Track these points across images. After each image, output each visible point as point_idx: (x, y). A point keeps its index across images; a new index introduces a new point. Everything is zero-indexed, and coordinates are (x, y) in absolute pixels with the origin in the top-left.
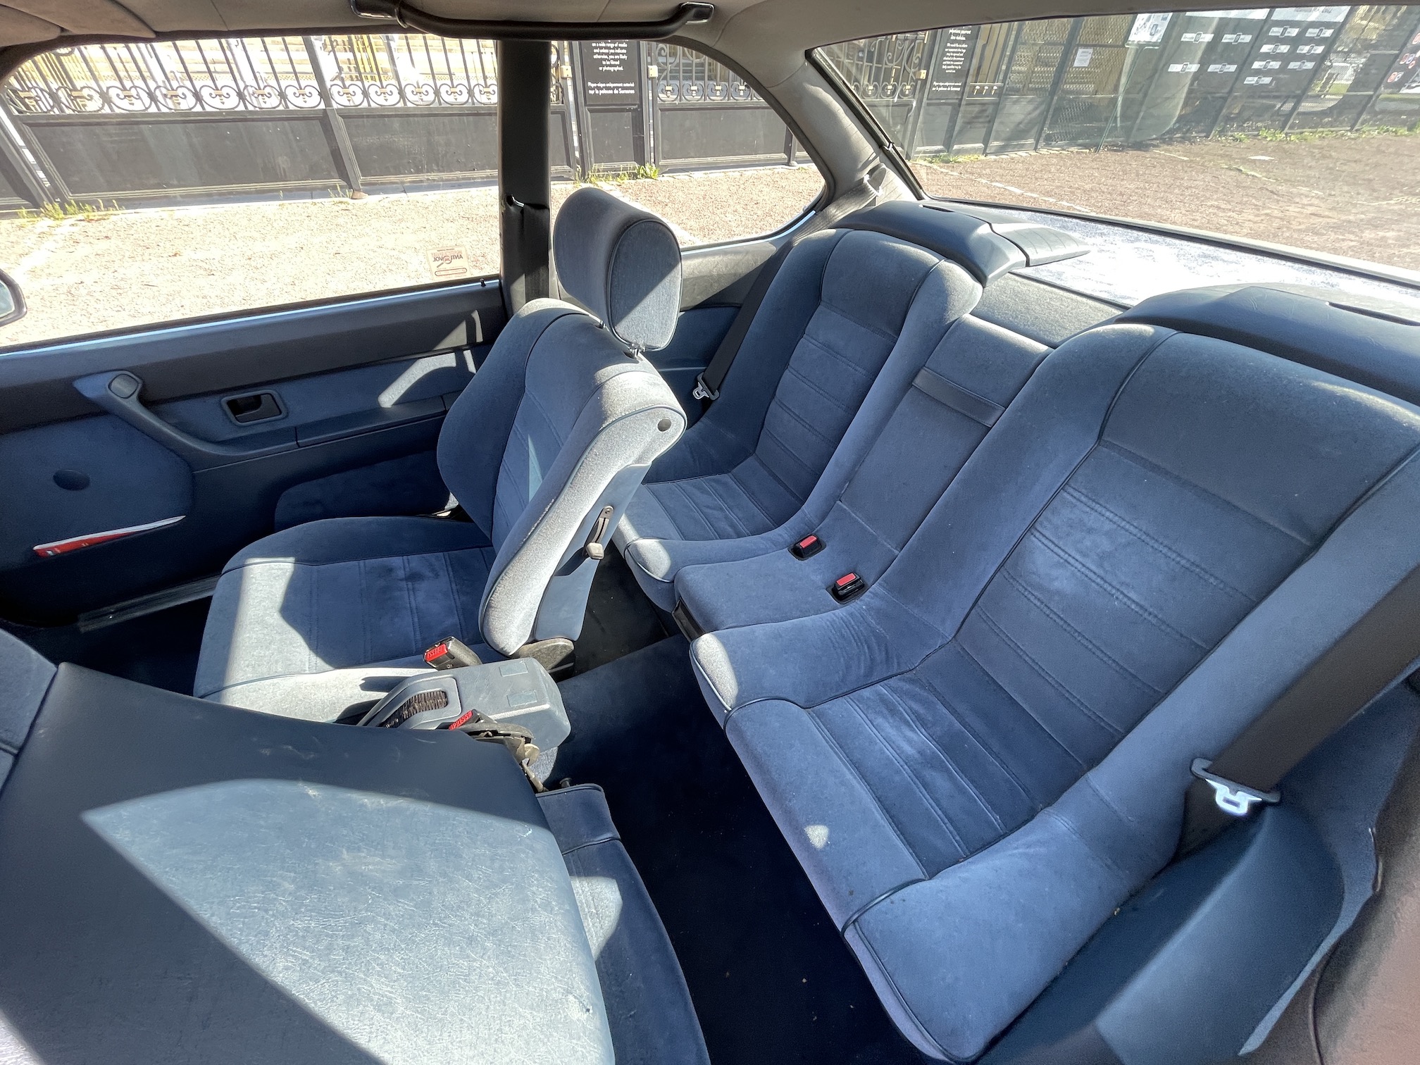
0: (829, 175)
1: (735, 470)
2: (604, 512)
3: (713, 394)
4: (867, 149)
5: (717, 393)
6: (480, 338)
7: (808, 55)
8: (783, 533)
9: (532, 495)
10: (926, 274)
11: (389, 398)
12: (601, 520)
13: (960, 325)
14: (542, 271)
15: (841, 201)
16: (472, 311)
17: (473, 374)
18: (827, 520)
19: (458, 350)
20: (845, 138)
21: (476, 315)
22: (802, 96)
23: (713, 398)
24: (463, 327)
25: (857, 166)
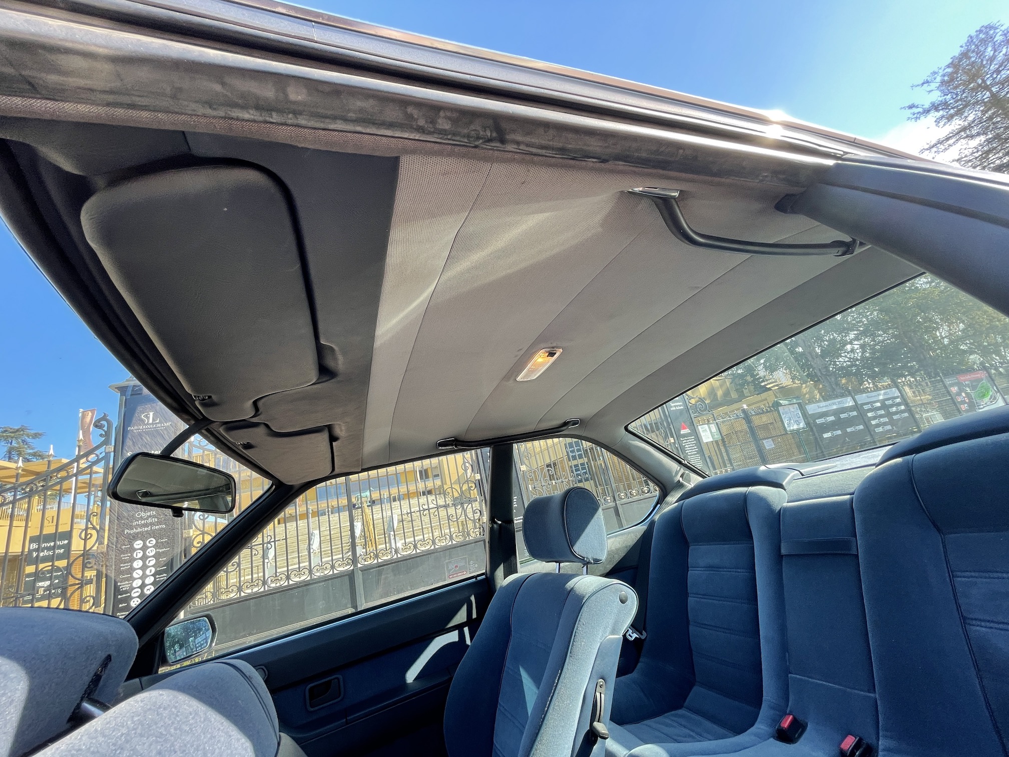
0: (661, 485)
1: (686, 704)
2: (598, 686)
3: (642, 635)
4: (674, 466)
5: (644, 632)
6: (474, 616)
7: (626, 429)
8: (761, 726)
9: (530, 711)
10: (745, 497)
11: (411, 675)
12: (598, 694)
13: (786, 510)
14: (512, 558)
15: (672, 493)
16: (471, 596)
17: (468, 646)
18: (791, 698)
19: (459, 627)
20: (660, 463)
21: (473, 598)
22: (628, 447)
23: (643, 637)
24: (465, 608)
25: (672, 475)
